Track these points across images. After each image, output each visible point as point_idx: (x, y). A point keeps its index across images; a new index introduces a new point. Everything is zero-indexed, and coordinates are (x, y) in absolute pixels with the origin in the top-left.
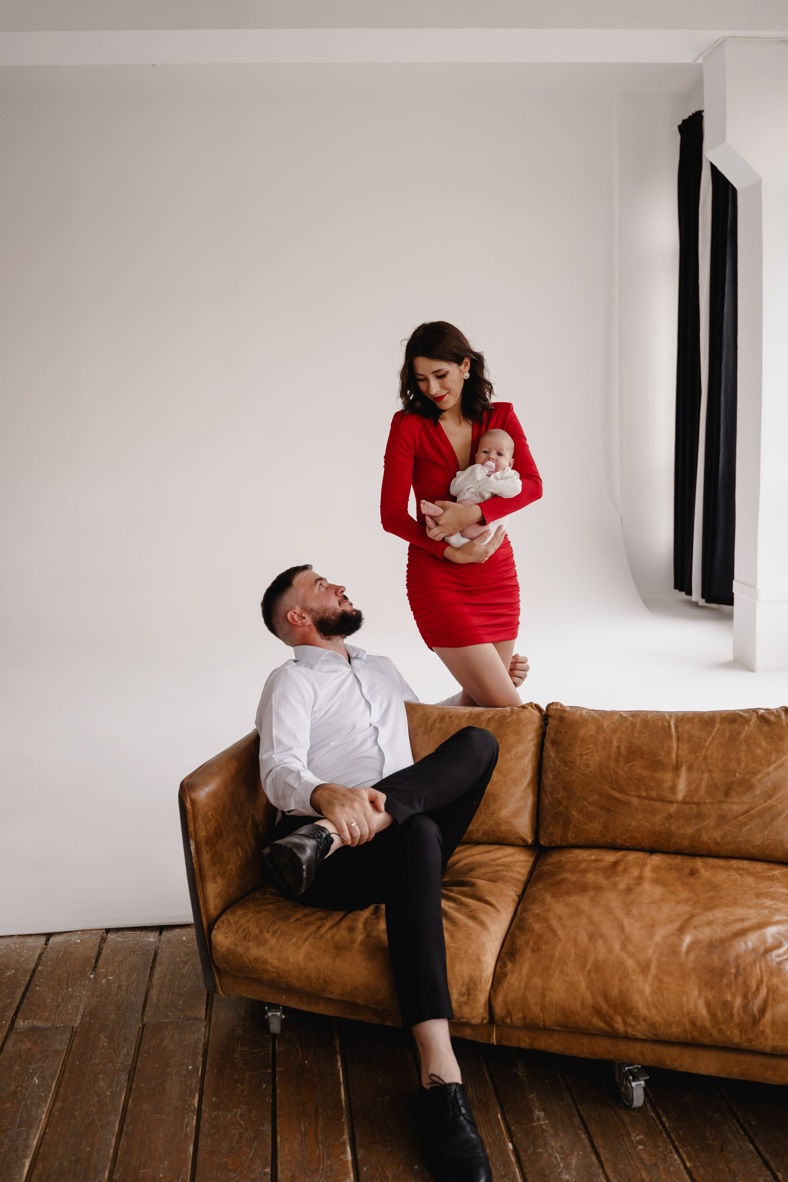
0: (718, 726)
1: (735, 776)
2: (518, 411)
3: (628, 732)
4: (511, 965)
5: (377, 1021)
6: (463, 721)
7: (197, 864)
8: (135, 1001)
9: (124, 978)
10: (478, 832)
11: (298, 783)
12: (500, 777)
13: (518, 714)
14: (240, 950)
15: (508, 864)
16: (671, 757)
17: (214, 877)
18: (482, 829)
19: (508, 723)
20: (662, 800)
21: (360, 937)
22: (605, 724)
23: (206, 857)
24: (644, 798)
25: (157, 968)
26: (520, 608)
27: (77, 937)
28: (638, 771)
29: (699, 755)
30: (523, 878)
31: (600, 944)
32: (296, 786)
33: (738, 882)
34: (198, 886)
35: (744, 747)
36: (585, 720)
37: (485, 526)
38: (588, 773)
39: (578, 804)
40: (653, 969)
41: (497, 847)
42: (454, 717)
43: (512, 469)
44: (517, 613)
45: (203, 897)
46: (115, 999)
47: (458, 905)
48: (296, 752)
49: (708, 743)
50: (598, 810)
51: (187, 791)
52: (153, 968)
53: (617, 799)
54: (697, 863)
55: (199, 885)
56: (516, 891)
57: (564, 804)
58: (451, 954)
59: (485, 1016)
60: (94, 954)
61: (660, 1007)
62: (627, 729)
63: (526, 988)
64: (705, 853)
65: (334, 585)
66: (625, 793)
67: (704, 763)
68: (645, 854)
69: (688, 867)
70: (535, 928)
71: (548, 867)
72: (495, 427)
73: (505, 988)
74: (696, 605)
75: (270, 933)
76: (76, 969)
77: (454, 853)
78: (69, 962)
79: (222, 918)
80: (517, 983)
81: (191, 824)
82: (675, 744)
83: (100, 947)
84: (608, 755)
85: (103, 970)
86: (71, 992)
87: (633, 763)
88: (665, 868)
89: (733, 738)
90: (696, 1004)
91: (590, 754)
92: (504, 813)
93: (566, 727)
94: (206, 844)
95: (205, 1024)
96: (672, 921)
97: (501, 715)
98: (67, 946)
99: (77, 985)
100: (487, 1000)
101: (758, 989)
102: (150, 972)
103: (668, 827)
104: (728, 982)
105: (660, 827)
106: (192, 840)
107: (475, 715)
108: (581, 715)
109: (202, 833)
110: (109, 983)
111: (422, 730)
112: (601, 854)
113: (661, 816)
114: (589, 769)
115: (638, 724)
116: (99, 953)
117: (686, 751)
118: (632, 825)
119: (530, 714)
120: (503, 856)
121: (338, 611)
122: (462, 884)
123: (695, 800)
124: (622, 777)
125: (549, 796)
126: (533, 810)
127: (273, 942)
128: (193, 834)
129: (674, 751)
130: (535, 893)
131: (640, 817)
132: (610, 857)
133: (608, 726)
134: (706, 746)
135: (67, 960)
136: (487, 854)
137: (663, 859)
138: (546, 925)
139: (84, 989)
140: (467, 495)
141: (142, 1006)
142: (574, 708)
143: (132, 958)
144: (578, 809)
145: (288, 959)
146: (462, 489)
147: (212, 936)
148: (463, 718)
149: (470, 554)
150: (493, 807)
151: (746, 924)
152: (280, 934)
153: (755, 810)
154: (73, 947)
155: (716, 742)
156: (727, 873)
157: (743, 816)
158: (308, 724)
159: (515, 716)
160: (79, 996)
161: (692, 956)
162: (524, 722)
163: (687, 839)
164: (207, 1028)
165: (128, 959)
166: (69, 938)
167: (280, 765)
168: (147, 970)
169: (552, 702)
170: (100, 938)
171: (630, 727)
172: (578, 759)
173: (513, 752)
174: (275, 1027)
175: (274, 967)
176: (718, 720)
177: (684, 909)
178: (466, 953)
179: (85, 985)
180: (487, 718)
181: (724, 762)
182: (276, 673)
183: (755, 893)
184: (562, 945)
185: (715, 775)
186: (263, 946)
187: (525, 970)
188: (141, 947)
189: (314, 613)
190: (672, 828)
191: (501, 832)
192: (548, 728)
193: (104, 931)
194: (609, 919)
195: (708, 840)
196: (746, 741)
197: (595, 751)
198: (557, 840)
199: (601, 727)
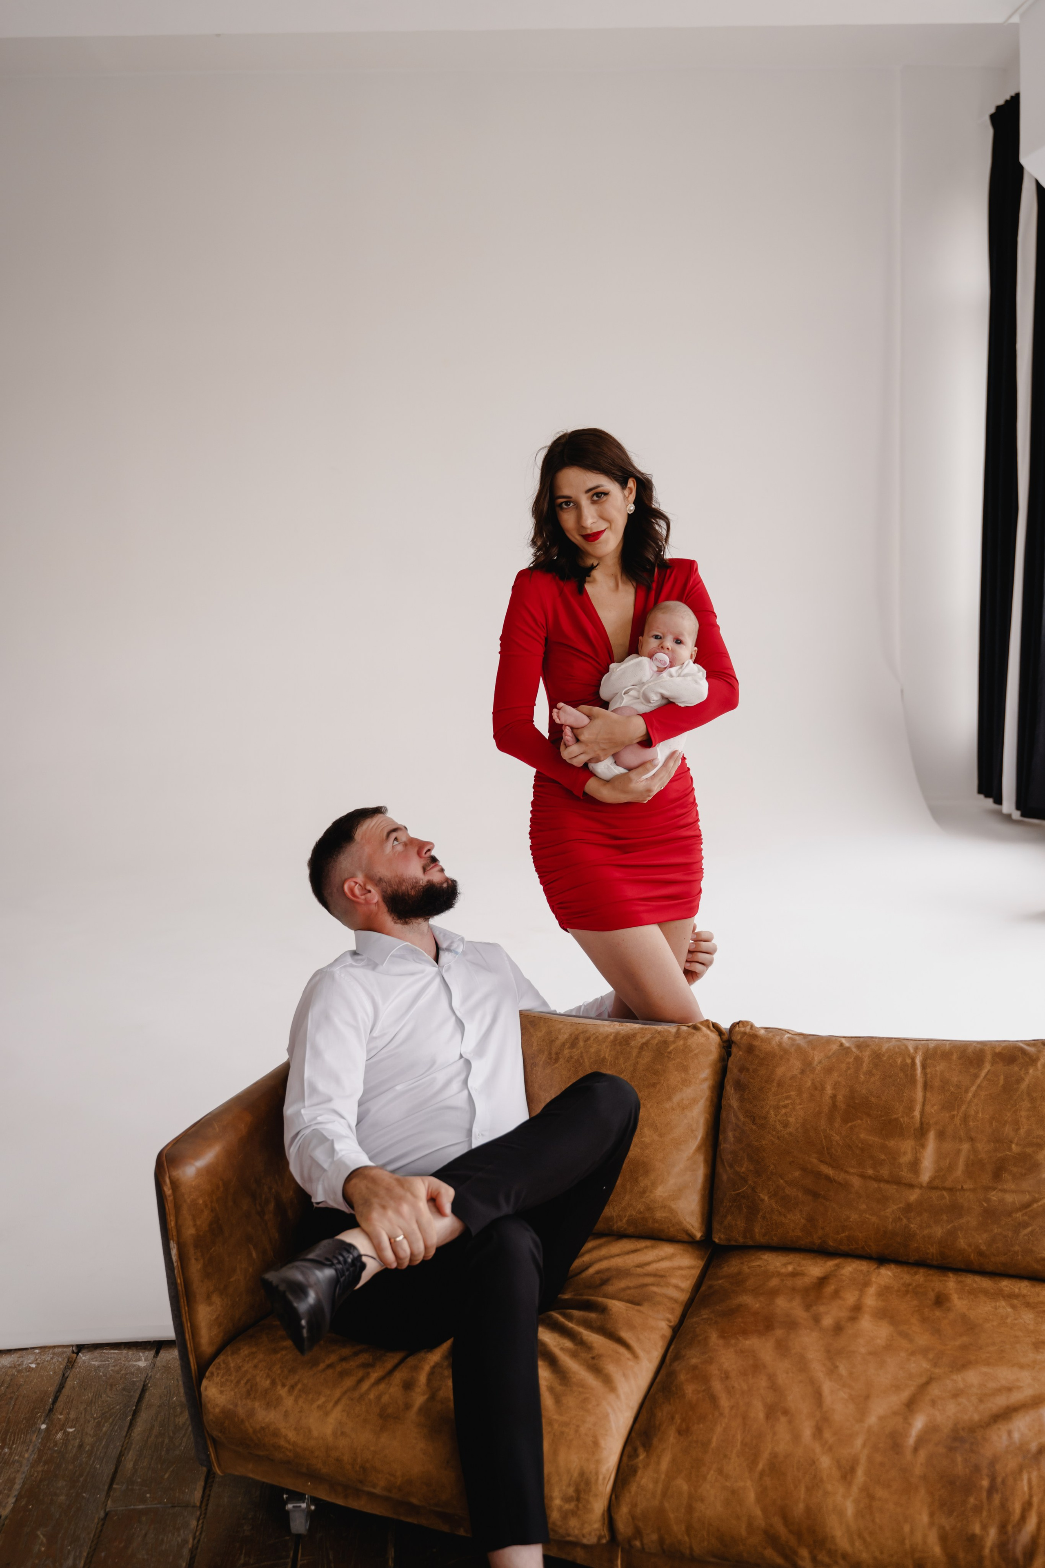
0: (987, 1067)
1: (1010, 1149)
2: (704, 573)
3: (849, 1072)
4: (645, 1454)
5: (445, 1528)
6: (604, 1046)
7: (181, 1277)
8: (100, 1471)
9: (91, 1430)
10: (621, 1220)
11: (330, 1160)
12: (656, 1137)
13: (685, 1039)
14: (241, 1411)
15: (663, 1273)
16: (914, 1116)
17: (208, 1297)
18: (627, 1216)
19: (670, 1053)
20: (897, 1181)
21: (419, 1399)
22: (816, 1058)
23: (195, 1267)
24: (870, 1177)
25: (142, 1413)
26: (703, 869)
27: (32, 1358)
28: (862, 1136)
29: (955, 1113)
30: (683, 1297)
31: (782, 1426)
32: (326, 1166)
33: (1009, 1321)
34: (183, 1311)
35: (1026, 1104)
36: (786, 1051)
37: (651, 748)
38: (786, 1135)
39: (770, 1183)
40: (860, 1475)
41: (648, 1243)
42: (592, 1039)
43: (694, 663)
44: (697, 878)
45: (191, 1325)
46: (71, 1467)
47: (576, 1344)
48: (337, 1104)
49: (970, 1095)
50: (800, 1195)
51: (166, 1167)
52: (135, 1413)
53: (828, 1178)
54: (947, 1283)
55: (185, 1310)
56: (669, 1321)
57: (750, 1182)
58: (554, 1434)
59: (603, 1534)
60: (52, 1389)
61: (868, 1539)
62: (849, 1068)
63: (664, 1494)
64: (963, 1267)
65: (417, 840)
66: (842, 1169)
67: (962, 1126)
68: (871, 1265)
69: (933, 1290)
70: (687, 1391)
71: (720, 1282)
72: (669, 598)
73: (633, 1493)
74: (1008, 818)
75: (286, 1388)
76: (22, 1414)
77: (580, 1253)
78: (13, 1403)
79: (218, 1361)
80: (651, 1486)
81: (171, 1218)
82: (919, 1094)
83: (64, 1375)
84: (818, 1109)
85: (62, 1416)
86: (7, 1454)
87: (855, 1122)
88: (898, 1291)
89: (1009, 1088)
90: (925, 1536)
91: (790, 1106)
92: (660, 1192)
93: (756, 1062)
94: (196, 1246)
95: (198, 1513)
96: (897, 1388)
97: (661, 1039)
98: (16, 1373)
99: (18, 1442)
100: (606, 1509)
101: (1023, 1518)
102: (132, 1420)
103: (905, 1224)
104: (977, 1503)
105: (894, 1224)
106: (173, 1241)
107: (623, 1037)
108: (780, 1044)
109: (190, 1231)
110: (67, 1439)
111: (544, 1058)
112: (803, 1262)
113: (895, 1207)
114: (788, 1130)
115: (866, 1060)
116: (61, 1387)
117: (936, 1107)
118: (851, 1220)
119: (704, 1039)
120: (656, 1258)
121: (421, 882)
122: (588, 1306)
123: (948, 1184)
124: (838, 1144)
125: (728, 1169)
126: (704, 1188)
127: (289, 1402)
128: (175, 1233)
129: (918, 1105)
130: (696, 1328)
131: (864, 1207)
132: (815, 1269)
133: (820, 1062)
134: (968, 1100)
135: (11, 1398)
136: (631, 1256)
137: (896, 1274)
138: (703, 1388)
139: (28, 1449)
140: (626, 701)
141: (109, 1480)
142: (771, 1032)
143: (108, 1396)
144: (771, 1191)
145: (310, 1431)
146: (617, 692)
147: (202, 1388)
148: (604, 1042)
149: (625, 792)
150: (644, 1182)
151: (1016, 1397)
152: (300, 1391)
153: (1040, 1203)
154: (23, 1376)
155: (983, 1094)
156: (993, 1304)
157: (1021, 1211)
158: (360, 1058)
159: (681, 1042)
160: (18, 1462)
161: (922, 1454)
162: (695, 1052)
163: (935, 1245)
164: (201, 1522)
165: (101, 1397)
166: (21, 1360)
167: (311, 1125)
168: (127, 1417)
169: (738, 1021)
170: (66, 1360)
171: (853, 1064)
172: (772, 1112)
173: (676, 1098)
174: (299, 1524)
175: (289, 1442)
176: (989, 1057)
177: (920, 1365)
178: (576, 1431)
179: (31, 1442)
180: (640, 1043)
181: (994, 1126)
182: (317, 978)
183: (1034, 1340)
184: (724, 1425)
185: (979, 1146)
186: (275, 1408)
187: (665, 1464)
188: (124, 1376)
189: (384, 884)
190: (912, 1226)
191: (655, 1221)
192: (731, 1059)
193: (74, 1349)
194: (801, 1382)
195: (966, 1247)
196: (1029, 1094)
197: (798, 1101)
198: (739, 1236)
199: (810, 1064)
